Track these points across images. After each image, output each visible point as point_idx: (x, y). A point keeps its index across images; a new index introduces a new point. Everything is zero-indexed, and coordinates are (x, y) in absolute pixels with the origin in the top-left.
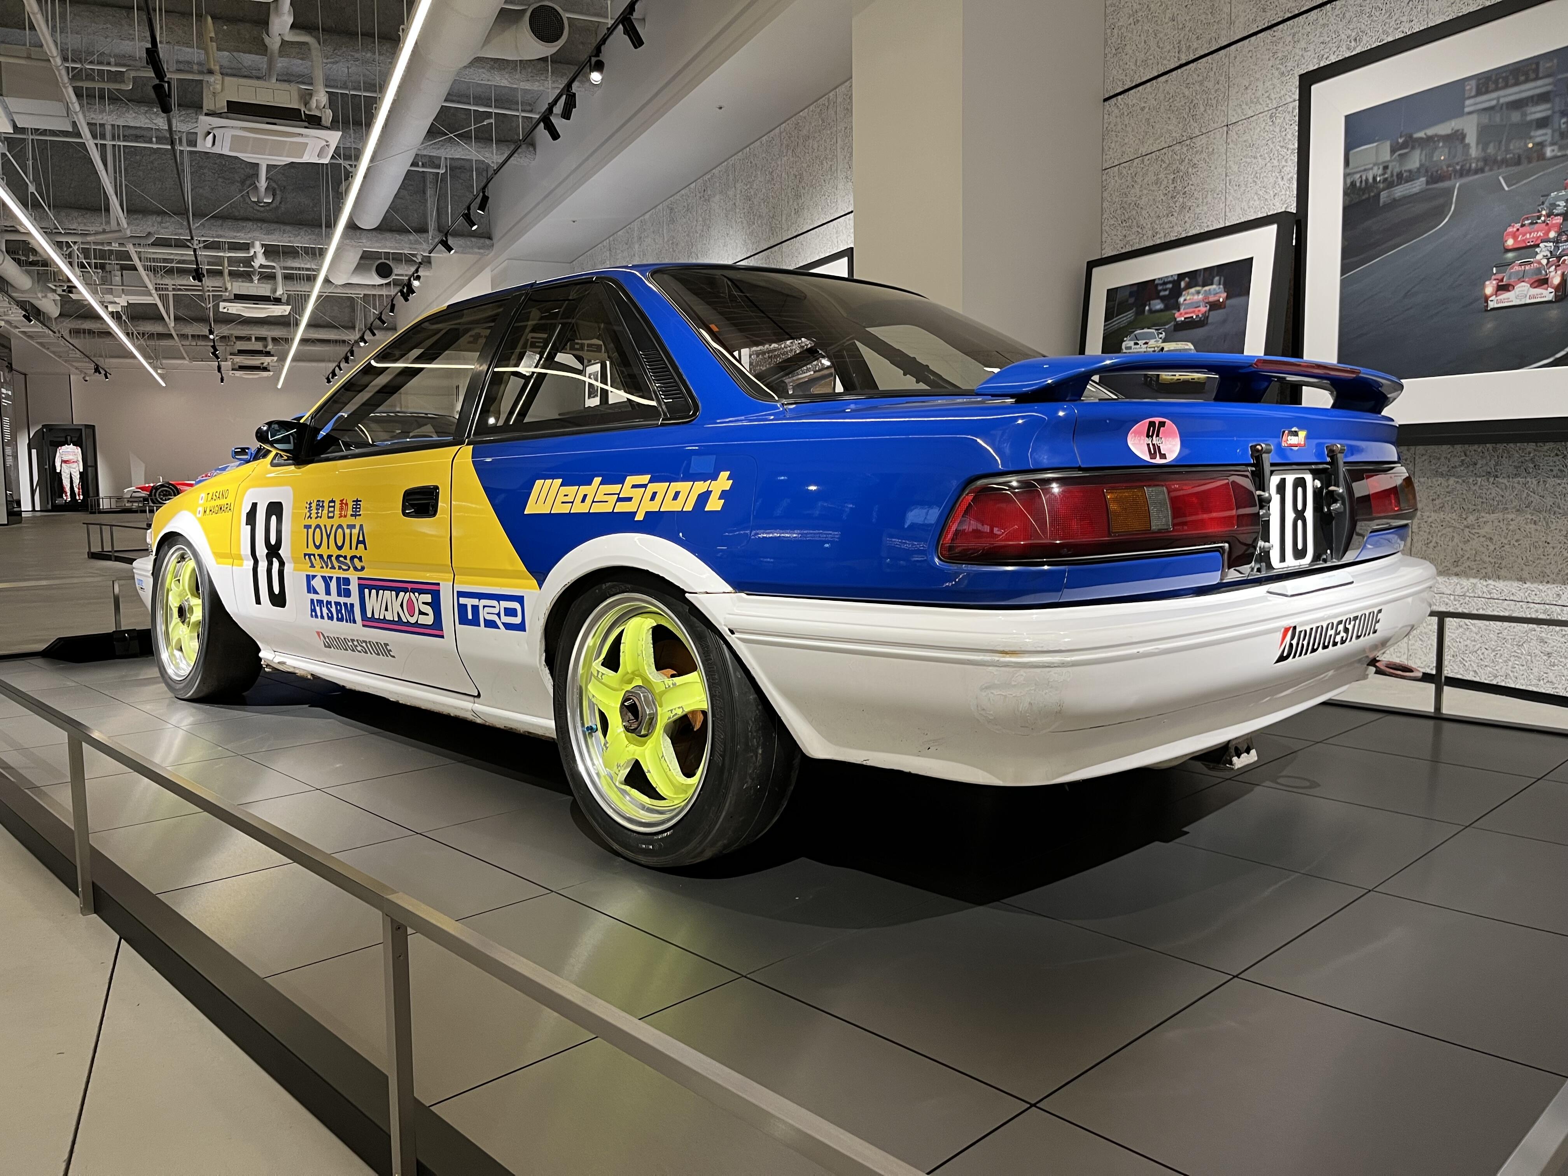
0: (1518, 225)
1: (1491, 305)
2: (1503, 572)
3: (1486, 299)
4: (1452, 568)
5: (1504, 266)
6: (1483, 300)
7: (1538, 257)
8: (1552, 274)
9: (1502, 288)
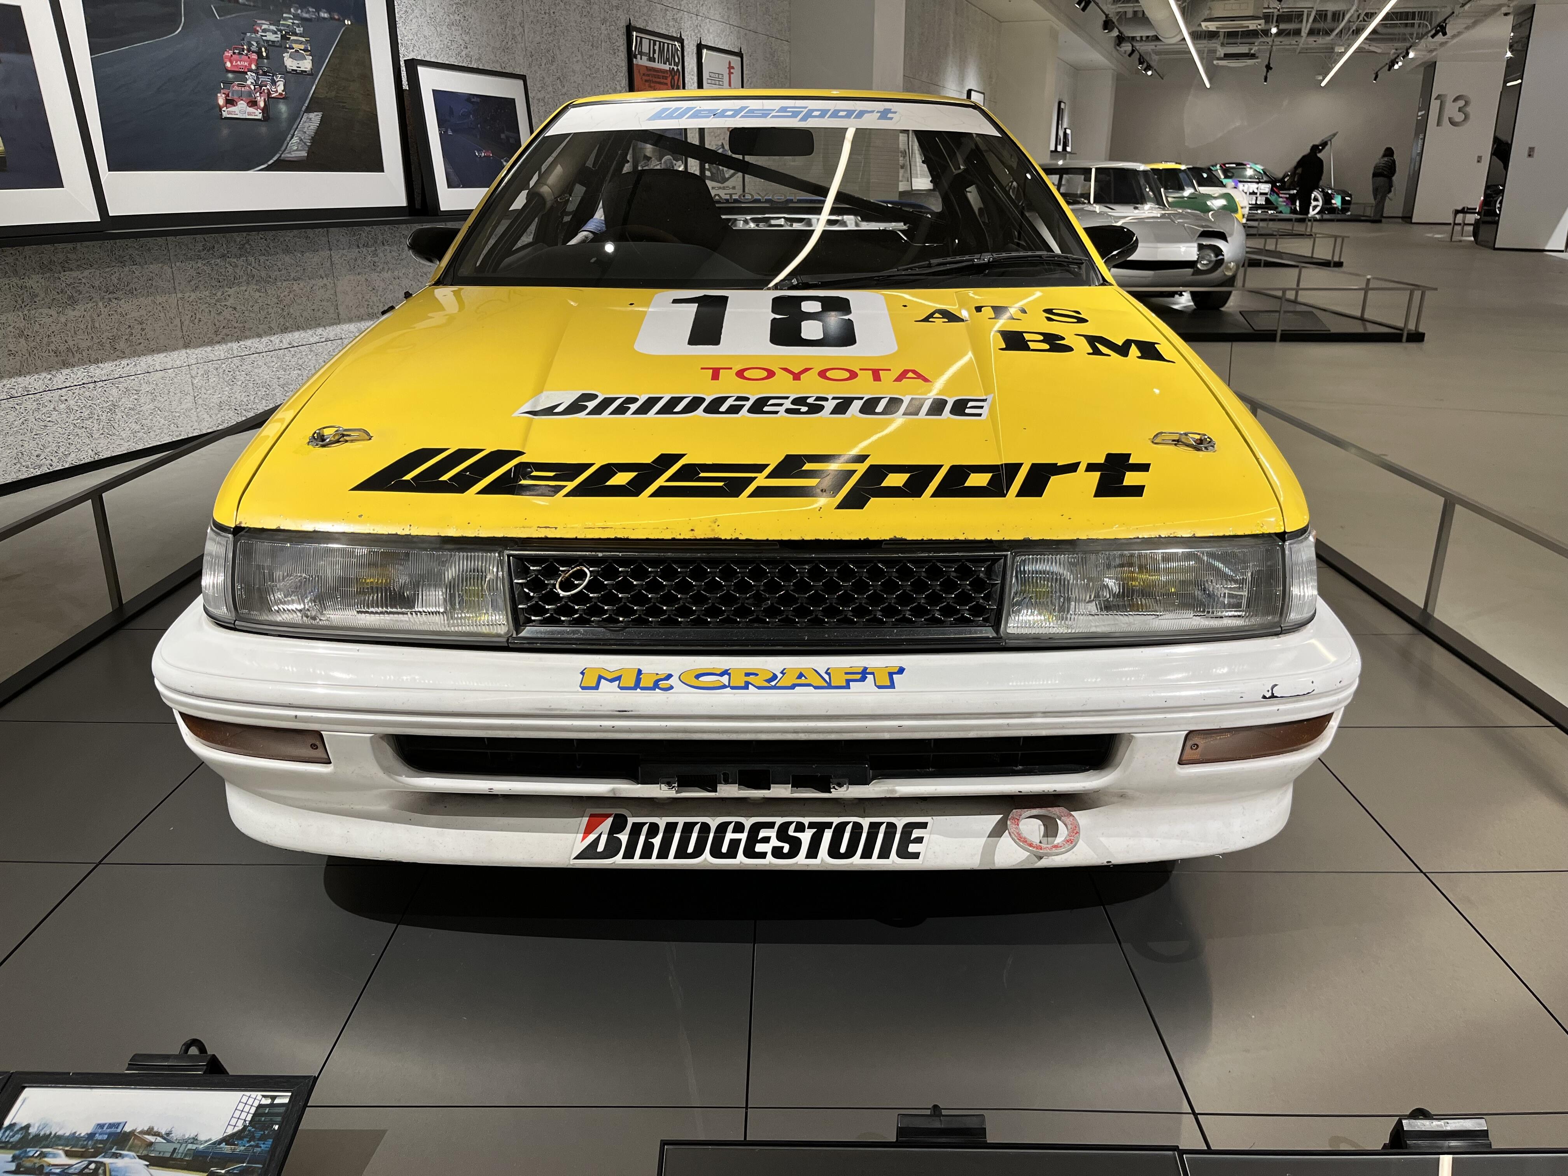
0: (231, 52)
1: (225, 114)
2: (247, 333)
3: (220, 108)
4: (215, 338)
5: (228, 83)
6: (218, 109)
7: (249, 82)
8: (259, 98)
9: (230, 102)
